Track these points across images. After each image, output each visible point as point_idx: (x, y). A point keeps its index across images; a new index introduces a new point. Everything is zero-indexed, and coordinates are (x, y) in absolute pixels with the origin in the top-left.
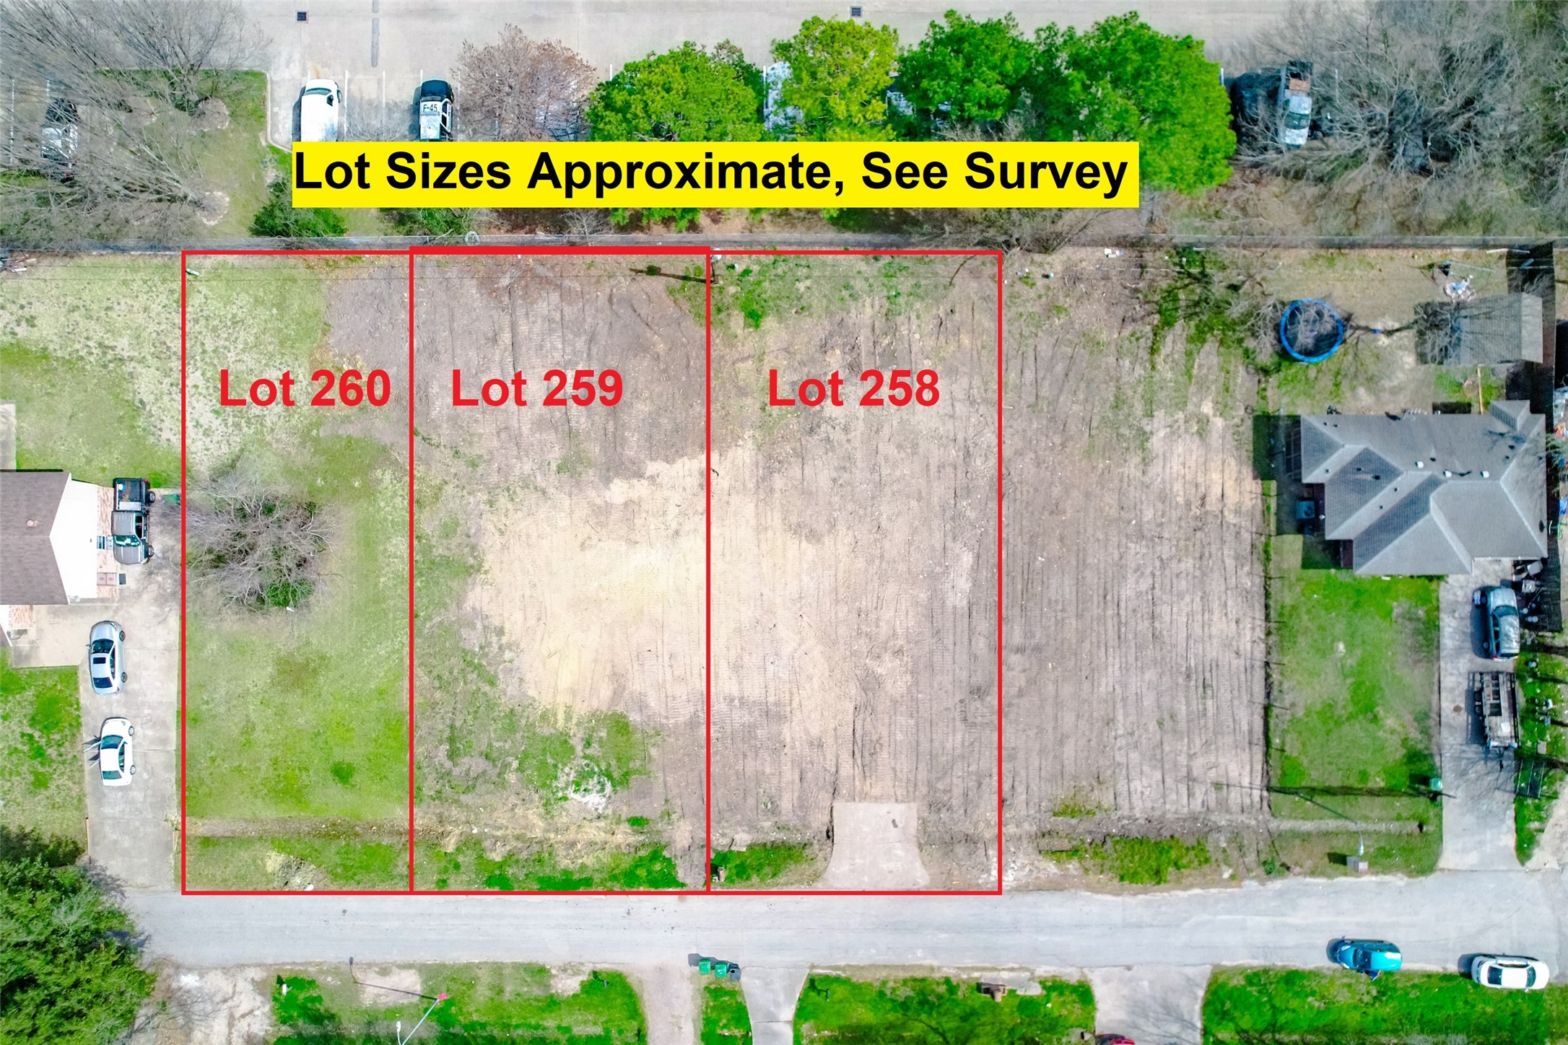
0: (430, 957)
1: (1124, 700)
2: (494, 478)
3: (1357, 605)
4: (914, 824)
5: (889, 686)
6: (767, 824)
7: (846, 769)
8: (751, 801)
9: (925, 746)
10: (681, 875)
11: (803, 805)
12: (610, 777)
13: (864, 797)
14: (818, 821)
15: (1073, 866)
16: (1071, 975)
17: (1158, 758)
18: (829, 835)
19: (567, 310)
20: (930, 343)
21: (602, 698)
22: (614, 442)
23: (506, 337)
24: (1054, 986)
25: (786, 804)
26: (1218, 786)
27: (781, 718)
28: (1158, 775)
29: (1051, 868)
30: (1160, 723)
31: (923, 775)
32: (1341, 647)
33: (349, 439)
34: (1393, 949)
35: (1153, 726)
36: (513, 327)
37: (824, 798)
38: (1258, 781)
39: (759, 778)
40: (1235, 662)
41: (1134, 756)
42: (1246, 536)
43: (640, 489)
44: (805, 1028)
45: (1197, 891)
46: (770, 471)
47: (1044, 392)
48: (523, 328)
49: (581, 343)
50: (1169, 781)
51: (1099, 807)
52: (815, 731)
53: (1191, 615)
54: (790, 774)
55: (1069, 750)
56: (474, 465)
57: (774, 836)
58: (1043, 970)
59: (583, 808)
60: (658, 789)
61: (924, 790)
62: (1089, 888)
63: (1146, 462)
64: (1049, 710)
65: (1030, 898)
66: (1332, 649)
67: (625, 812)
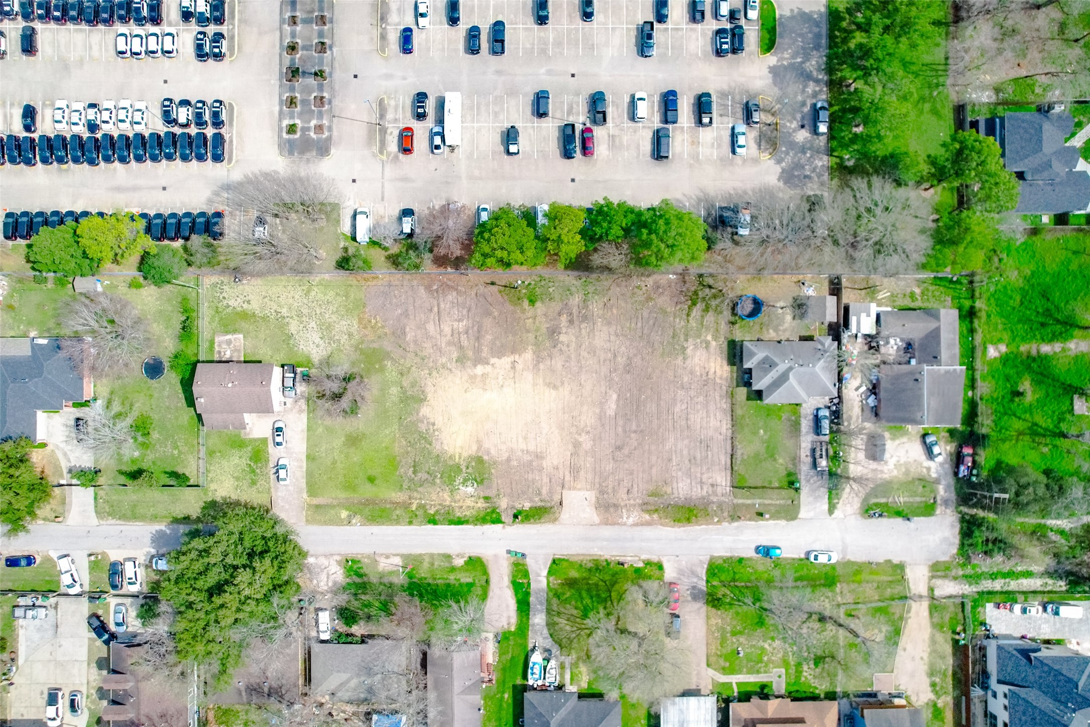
0: (405, 551)
1: (676, 451)
2: (431, 364)
3: (768, 415)
4: (594, 499)
5: (584, 445)
6: (537, 499)
7: (567, 478)
8: (531, 490)
9: (598, 469)
10: (503, 519)
11: (551, 492)
12: (476, 481)
13: (575, 489)
14: (557, 498)
15: (655, 516)
16: (655, 558)
17: (689, 474)
18: (561, 504)
19: (459, 298)
20: (601, 312)
21: (473, 450)
22: (478, 351)
23: (436, 309)
24: (648, 563)
25: (544, 491)
26: (712, 485)
27: (542, 458)
28: (689, 481)
29: (647, 517)
30: (690, 461)
31: (597, 480)
32: (762, 431)
33: (374, 349)
34: (779, 548)
35: (687, 462)
36: (438, 305)
37: (559, 489)
38: (729, 484)
39: (534, 481)
40: (720, 437)
41: (680, 473)
42: (724, 388)
43: (488, 368)
44: (551, 579)
45: (704, 526)
46: (538, 362)
47: (645, 332)
48: (442, 306)
49: (465, 312)
50: (693, 484)
51: (666, 493)
52: (555, 463)
53: (702, 418)
54: (546, 480)
55: (654, 471)
56: (423, 359)
57: (539, 504)
58: (644, 557)
59: (466, 493)
60: (495, 485)
61: (597, 486)
62: (662, 525)
63: (684, 359)
64: (646, 455)
65: (640, 528)
66: (758, 433)
67: (482, 494)
